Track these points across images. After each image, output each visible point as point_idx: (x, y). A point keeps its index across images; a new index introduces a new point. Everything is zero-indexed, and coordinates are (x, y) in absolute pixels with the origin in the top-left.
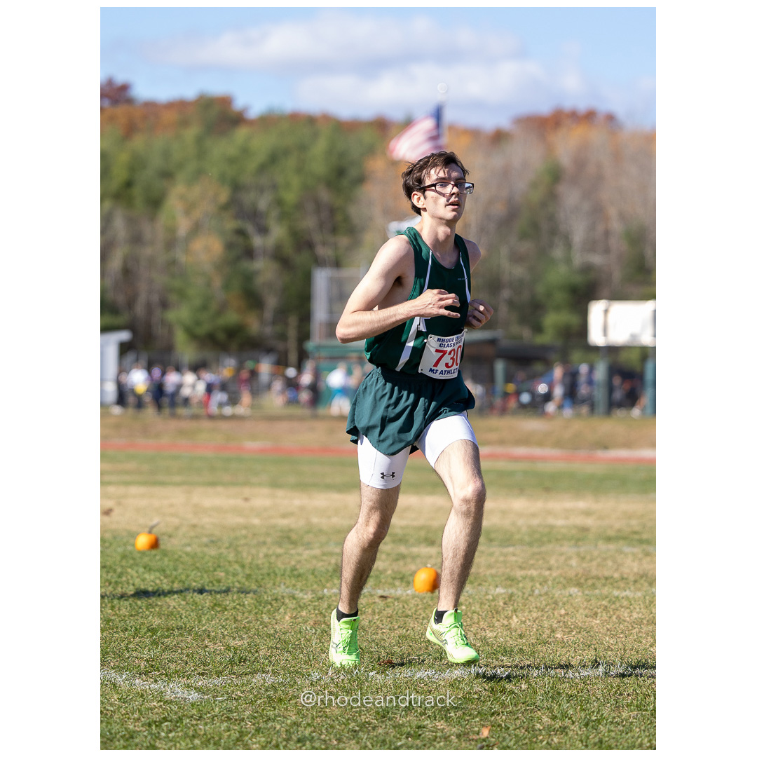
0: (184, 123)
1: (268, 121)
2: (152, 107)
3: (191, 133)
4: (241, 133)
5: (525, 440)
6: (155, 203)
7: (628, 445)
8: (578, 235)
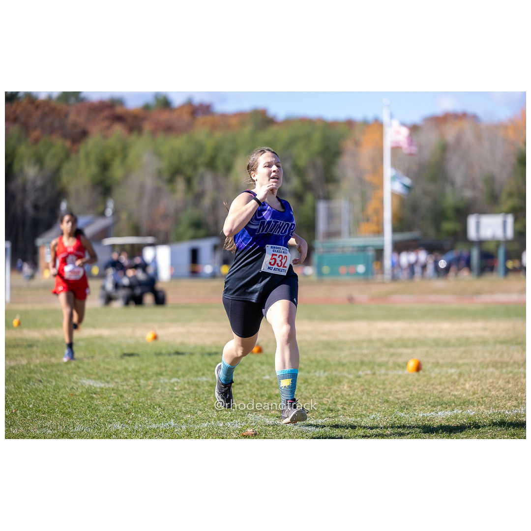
0: (243, 124)
1: (288, 122)
2: (224, 116)
3: (247, 130)
4: (273, 129)
5: (436, 292)
6: (229, 168)
7: (491, 292)
8: (459, 179)
